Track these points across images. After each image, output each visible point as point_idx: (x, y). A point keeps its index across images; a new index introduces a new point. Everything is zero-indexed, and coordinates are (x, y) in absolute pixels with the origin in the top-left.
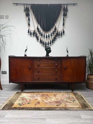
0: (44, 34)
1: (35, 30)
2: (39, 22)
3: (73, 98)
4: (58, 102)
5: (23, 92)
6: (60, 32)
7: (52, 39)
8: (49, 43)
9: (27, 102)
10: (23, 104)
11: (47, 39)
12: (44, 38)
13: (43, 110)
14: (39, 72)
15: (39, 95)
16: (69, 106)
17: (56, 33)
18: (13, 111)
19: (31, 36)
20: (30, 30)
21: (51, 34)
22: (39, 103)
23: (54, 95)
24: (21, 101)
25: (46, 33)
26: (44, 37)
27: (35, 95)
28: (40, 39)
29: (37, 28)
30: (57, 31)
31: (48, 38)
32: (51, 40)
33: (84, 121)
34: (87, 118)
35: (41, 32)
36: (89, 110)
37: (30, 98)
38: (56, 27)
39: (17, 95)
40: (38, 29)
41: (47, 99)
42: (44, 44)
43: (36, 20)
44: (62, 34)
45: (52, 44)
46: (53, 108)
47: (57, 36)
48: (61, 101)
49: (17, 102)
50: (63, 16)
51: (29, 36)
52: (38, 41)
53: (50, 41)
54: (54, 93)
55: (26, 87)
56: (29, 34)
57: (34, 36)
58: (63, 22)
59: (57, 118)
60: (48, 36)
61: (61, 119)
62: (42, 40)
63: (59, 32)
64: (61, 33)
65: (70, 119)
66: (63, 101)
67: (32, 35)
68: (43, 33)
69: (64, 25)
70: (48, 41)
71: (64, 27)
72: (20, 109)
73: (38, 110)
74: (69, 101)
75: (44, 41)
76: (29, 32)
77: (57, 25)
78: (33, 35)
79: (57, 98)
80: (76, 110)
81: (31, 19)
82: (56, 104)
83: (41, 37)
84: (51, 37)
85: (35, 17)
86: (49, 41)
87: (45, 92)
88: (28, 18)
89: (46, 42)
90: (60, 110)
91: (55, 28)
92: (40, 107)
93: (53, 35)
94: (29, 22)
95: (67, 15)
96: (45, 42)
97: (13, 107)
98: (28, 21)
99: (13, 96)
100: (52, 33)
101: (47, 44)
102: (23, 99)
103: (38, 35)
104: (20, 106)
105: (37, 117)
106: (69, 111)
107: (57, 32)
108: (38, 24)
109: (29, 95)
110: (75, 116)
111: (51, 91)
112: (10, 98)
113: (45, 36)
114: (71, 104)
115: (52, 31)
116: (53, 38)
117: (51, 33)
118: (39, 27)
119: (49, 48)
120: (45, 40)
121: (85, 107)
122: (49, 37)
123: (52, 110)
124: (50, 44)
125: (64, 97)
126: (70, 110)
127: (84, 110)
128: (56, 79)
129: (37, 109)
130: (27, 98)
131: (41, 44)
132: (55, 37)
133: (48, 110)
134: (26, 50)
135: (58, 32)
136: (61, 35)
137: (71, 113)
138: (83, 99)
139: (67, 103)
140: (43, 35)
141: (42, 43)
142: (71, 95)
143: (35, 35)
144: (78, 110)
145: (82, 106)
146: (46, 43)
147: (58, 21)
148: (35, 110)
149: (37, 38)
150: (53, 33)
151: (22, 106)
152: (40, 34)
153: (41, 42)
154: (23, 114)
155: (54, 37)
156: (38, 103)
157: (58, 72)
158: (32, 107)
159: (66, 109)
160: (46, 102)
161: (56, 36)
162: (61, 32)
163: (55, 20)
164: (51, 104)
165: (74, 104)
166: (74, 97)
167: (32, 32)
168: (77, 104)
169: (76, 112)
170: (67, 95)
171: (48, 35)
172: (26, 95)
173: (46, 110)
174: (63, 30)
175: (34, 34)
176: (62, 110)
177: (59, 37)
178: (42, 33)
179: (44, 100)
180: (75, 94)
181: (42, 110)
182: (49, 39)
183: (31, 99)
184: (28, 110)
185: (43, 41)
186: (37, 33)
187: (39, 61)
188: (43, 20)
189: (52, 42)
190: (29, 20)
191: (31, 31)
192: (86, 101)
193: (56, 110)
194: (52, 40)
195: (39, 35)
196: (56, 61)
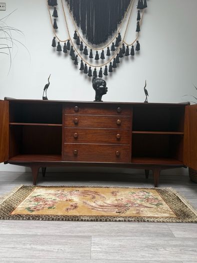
0: (91, 50)
1: (69, 41)
2: (79, 20)
3: (157, 199)
4: (121, 206)
5: (38, 186)
6: (130, 47)
7: (111, 63)
8: (103, 72)
9: (46, 204)
10: (38, 208)
11: (97, 63)
12: (91, 61)
13: (85, 221)
14: (76, 138)
15: (76, 192)
16: (146, 213)
17: (121, 49)
18: (14, 223)
19: (59, 54)
20: (56, 39)
21: (108, 51)
22: (76, 207)
23: (113, 193)
24: (33, 203)
25: (96, 47)
26: (91, 57)
27: (66, 191)
28: (82, 61)
29: (73, 37)
30: (123, 44)
31: (100, 60)
32: (108, 65)
33: (179, 243)
34: (187, 237)
35: (84, 45)
36: (192, 222)
37: (54, 198)
38: (119, 34)
39: (24, 191)
40: (76, 37)
41: (94, 200)
42: (90, 75)
43: (72, 15)
44: (135, 52)
45: (111, 75)
46: (108, 216)
47: (122, 56)
48: (127, 204)
49: (23, 205)
50: (138, 8)
51: (54, 55)
52: (76, 67)
53: (106, 66)
54: (112, 189)
55: (44, 175)
56: (54, 50)
57: (66, 56)
58: (138, 23)
59: (118, 236)
60: (100, 57)
61: (128, 238)
62: (86, 64)
63: (128, 47)
64: (132, 50)
65: (148, 238)
66: (133, 204)
67: (62, 52)
68: (89, 49)
69: (138, 30)
70: (101, 69)
71: (138, 36)
72: (31, 218)
73: (72, 220)
74: (148, 205)
75: (90, 68)
76: (54, 45)
77: (122, 30)
78: (65, 51)
79: (118, 198)
80: (163, 222)
81: (59, 13)
82: (117, 210)
83: (83, 56)
84: (108, 59)
85: (71, 9)
86: (103, 68)
87: (91, 187)
88: (52, 12)
89: (95, 69)
90: (125, 221)
91: (117, 37)
92: (78, 214)
93: (113, 54)
94: (55, 20)
95: (146, 7)
96: (93, 69)
97: (13, 213)
98: (53, 18)
99: (12, 194)
100: (110, 49)
101: (98, 74)
102: (37, 199)
103: (77, 52)
104: (29, 213)
105: (70, 234)
106: (146, 224)
107: (122, 47)
108: (78, 25)
109: (52, 191)
110: (159, 233)
111: (105, 186)
112: (6, 198)
113: (94, 56)
114: (152, 210)
115: (111, 44)
116: (112, 61)
117: (108, 48)
118: (80, 34)
119: (102, 82)
120: (93, 66)
121: (182, 216)
122: (103, 57)
123: (106, 221)
124: (106, 74)
125: (136, 197)
126: (148, 221)
127: (182, 222)
128: (118, 156)
129: (70, 219)
130: (46, 197)
131: (84, 75)
132: (117, 57)
133: (97, 221)
134: (47, 86)
135: (126, 46)
136: (133, 54)
137: (151, 227)
138: (181, 201)
139: (142, 209)
140: (89, 53)
141: (85, 72)
142: (151, 194)
143: (69, 51)
144: (167, 222)
145: (176, 214)
146: (95, 72)
147: (126, 20)
148: (66, 220)
149: (75, 60)
150: (113, 49)
151: (34, 213)
152: (81, 49)
153: (84, 69)
154: (37, 227)
155: (115, 57)
156: (72, 208)
157: (122, 139)
158: (60, 214)
159: (139, 219)
160: (91, 204)
161: (120, 55)
162: (133, 46)
163: (118, 18)
164: (105, 210)
165: (158, 211)
166: (160, 198)
167: (62, 44)
168: (165, 210)
169: (164, 226)
170: (142, 194)
171: (100, 52)
172: (46, 193)
173: (92, 221)
174: (137, 42)
175: (68, 49)
176: (129, 221)
177: (127, 59)
178: (86, 47)
179: (88, 202)
180: (162, 193)
181: (82, 220)
182: (103, 62)
183: (58, 199)
184: (48, 220)
185: (88, 66)
186: (75, 47)
187: (77, 111)
188: (89, 17)
189: (111, 71)
190: (55, 15)
191: (59, 43)
192: (186, 206)
193: (116, 221)
194: (110, 66)
195: (79, 51)
196: (119, 113)
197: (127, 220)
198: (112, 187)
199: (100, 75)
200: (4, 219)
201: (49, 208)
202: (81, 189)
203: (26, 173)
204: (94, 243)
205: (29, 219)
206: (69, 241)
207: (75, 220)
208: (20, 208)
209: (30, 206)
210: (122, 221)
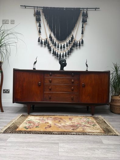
0: (58, 44)
1: (47, 39)
2: (52, 28)
3: (93, 122)
4: (74, 126)
5: (30, 115)
6: (78, 42)
7: (68, 50)
8: (64, 55)
9: (35, 125)
10: (30, 127)
11: (61, 50)
12: (58, 49)
13: (55, 134)
14: (50, 90)
15: (50, 118)
16: (88, 130)
17: (73, 43)
18: (18, 135)
19: (42, 46)
20: (40, 38)
21: (67, 44)
22: (50, 127)
23: (70, 119)
24: (27, 124)
25: (61, 42)
26: (58, 47)
27: (45, 118)
28: (53, 49)
29: (49, 37)
30: (75, 41)
31: (63, 49)
32: (67, 51)
33: (106, 147)
34: (110, 143)
35: (55, 41)
36: (112, 135)
37: (39, 121)
38: (73, 35)
39: (23, 118)
40: (50, 37)
41: (60, 123)
42: (58, 57)
43: (48, 26)
44: (81, 44)
45: (68, 57)
46: (67, 132)
47: (74, 47)
48: (77, 125)
49: (22, 125)
50: (82, 22)
51: (39, 46)
52: (50, 53)
53: (66, 52)
54: (69, 117)
55: (33, 109)
56: (39, 44)
57: (45, 47)
58: (82, 30)
59: (73, 143)
60: (63, 47)
61: (78, 144)
62: (55, 51)
63: (77, 42)
64: (80, 43)
65: (89, 144)
66: (81, 125)
67: (43, 45)
68: (57, 43)
69: (82, 33)
70: (63, 53)
71: (82, 36)
72: (27, 133)
73: (48, 134)
74: (88, 125)
75: (58, 53)
76: (39, 41)
77: (74, 33)
78: (45, 44)
79: (73, 121)
80: (97, 135)
81: (42, 25)
82: (72, 128)
83: (54, 47)
84: (67, 48)
85: (48, 23)
86: (65, 53)
87: (58, 116)
88: (38, 24)
89: (60, 54)
90: (77, 134)
91: (72, 37)
92: (51, 131)
93: (70, 46)
94: (40, 28)
95: (87, 21)
96: (59, 53)
97: (17, 130)
98: (38, 27)
99: (17, 119)
100: (68, 43)
101: (62, 56)
102: (30, 122)
103: (51, 45)
104: (26, 130)
105: (47, 142)
106: (88, 136)
107: (74, 42)
108: (51, 31)
109: (38, 118)
110: (95, 141)
111: (66, 115)
112: (14, 121)
113: (60, 47)
114: (91, 128)
115: (69, 41)
116: (69, 49)
117: (67, 43)
118: (52, 35)
119: (64, 60)
121: (107, 131)
122: (64, 47)
123: (66, 134)
124: (66, 56)
125: (82, 121)
126: (89, 134)
127: (107, 135)
128: (72, 99)
129: (47, 133)
130: (34, 121)
131: (54, 56)
132: (72, 47)
133: (62, 134)
134: (35, 63)
135: (76, 41)
136: (80, 45)
137: (91, 138)
138: (106, 123)
139: (85, 128)
140: (57, 45)
141: (55, 55)
142: (90, 119)
143: (47, 44)
144: (99, 135)
145: (104, 131)
146: (60, 55)
147: (76, 28)
148: (45, 134)
149: (50, 49)
150: (69, 43)
151: (28, 130)
152: (53, 43)
153: (54, 54)
154: (30, 138)
155: (71, 47)
156: (48, 127)
157: (74, 90)
158: (42, 130)
159: (84, 134)
160: (58, 125)
161: (73, 46)
162: (80, 42)
163: (72, 27)
164: (66, 128)
165: (94, 129)
166: (95, 121)
167: (43, 41)
168: (98, 129)
169: (97, 137)
170: (85, 119)
171: (63, 45)
172: (34, 119)
173: (59, 134)
174: (82, 39)
176: (79, 134)
177: (77, 48)
178: (55, 42)
179: (57, 124)
180: (96, 119)
181: (54, 134)
182: (64, 50)
183: (41, 122)
184: (36, 134)
185: (57, 52)
186: (50, 42)
187: (51, 76)
188: (57, 27)
189: (68, 54)
190: (40, 26)
191: (41, 40)
192: (109, 126)
193: (72, 134)
194: (68, 52)
195: (52, 44)
196: (73, 76)
197: (78, 134)
198: (69, 116)
199: (63, 57)
200: (12, 133)
201: (36, 127)
202: (53, 117)
203: (24, 107)
204: (60, 147)
205: (26, 133)
206: (47, 146)
207: (50, 134)
208: (21, 127)
209: (26, 126)
210: (75, 134)
